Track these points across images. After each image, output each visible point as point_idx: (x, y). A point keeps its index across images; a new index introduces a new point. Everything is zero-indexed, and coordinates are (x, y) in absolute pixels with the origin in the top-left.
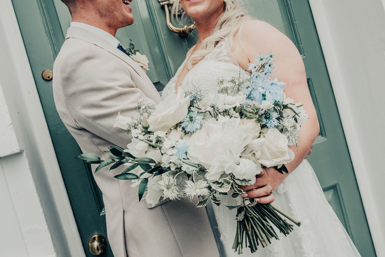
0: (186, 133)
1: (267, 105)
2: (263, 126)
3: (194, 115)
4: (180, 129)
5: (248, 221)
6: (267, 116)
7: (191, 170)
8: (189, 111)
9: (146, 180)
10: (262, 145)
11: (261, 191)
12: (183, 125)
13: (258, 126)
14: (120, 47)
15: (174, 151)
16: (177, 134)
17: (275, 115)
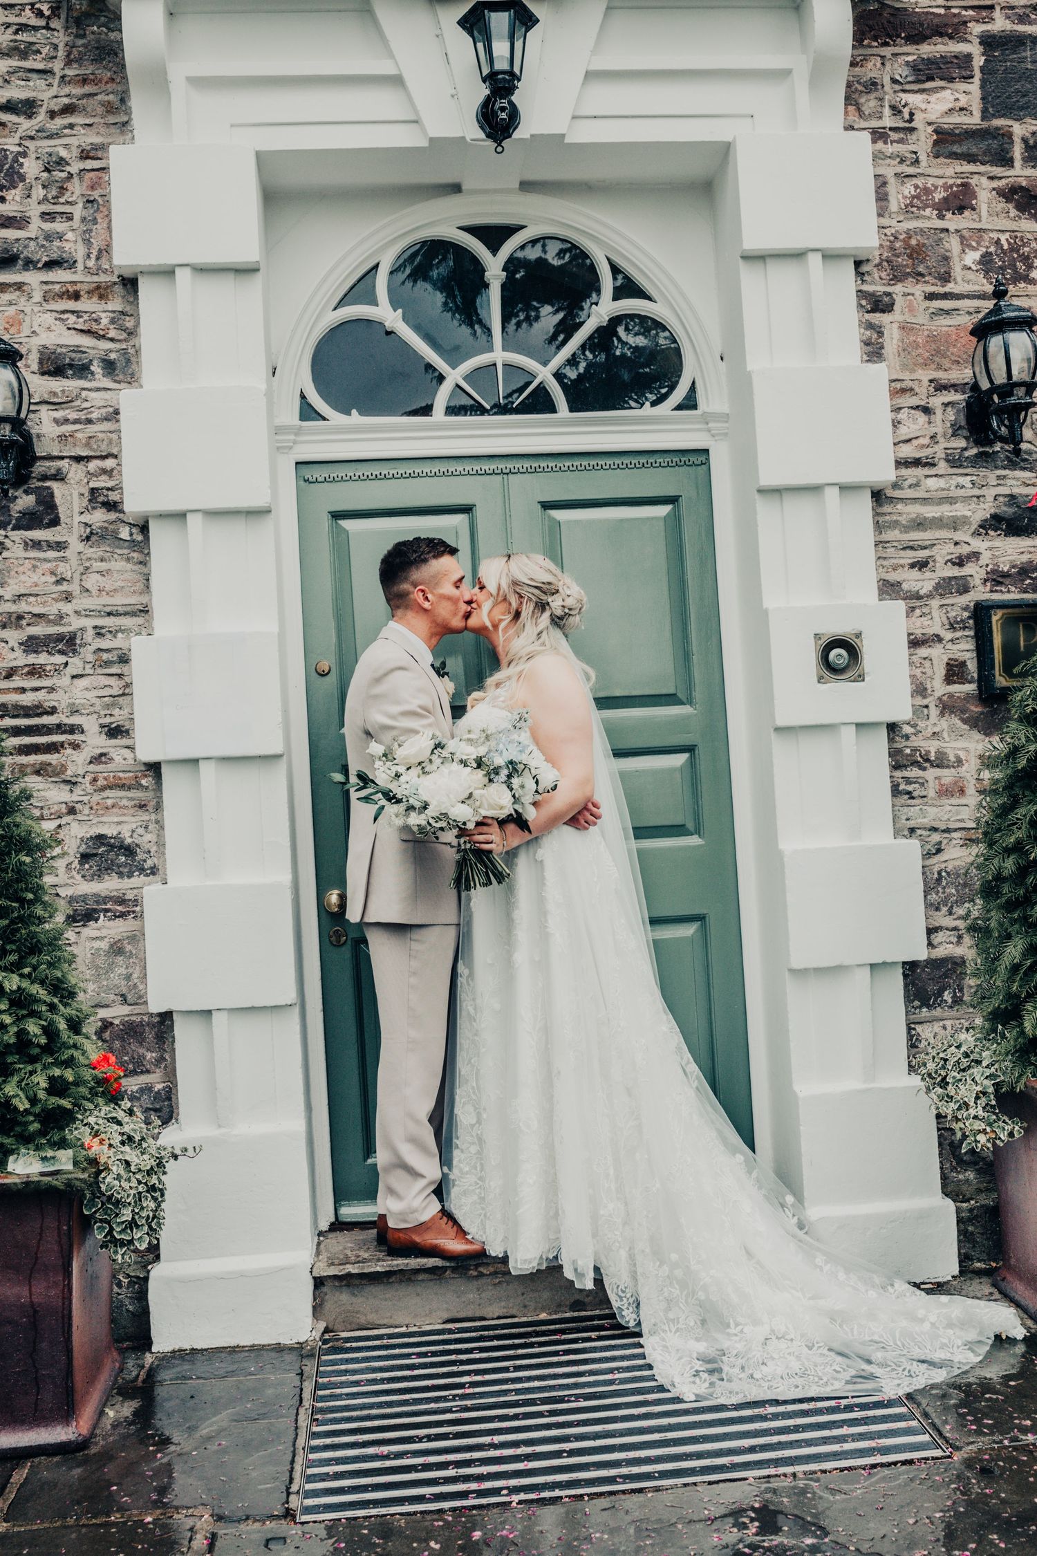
0: (424, 773)
1: (499, 761)
2: (491, 781)
3: (434, 757)
4: (420, 768)
5: (466, 865)
6: (496, 771)
7: (417, 804)
8: (432, 753)
9: (383, 807)
10: (482, 796)
11: (481, 838)
12: (423, 765)
13: (486, 779)
14: (432, 665)
15: (407, 786)
16: (415, 771)
17: (505, 772)
